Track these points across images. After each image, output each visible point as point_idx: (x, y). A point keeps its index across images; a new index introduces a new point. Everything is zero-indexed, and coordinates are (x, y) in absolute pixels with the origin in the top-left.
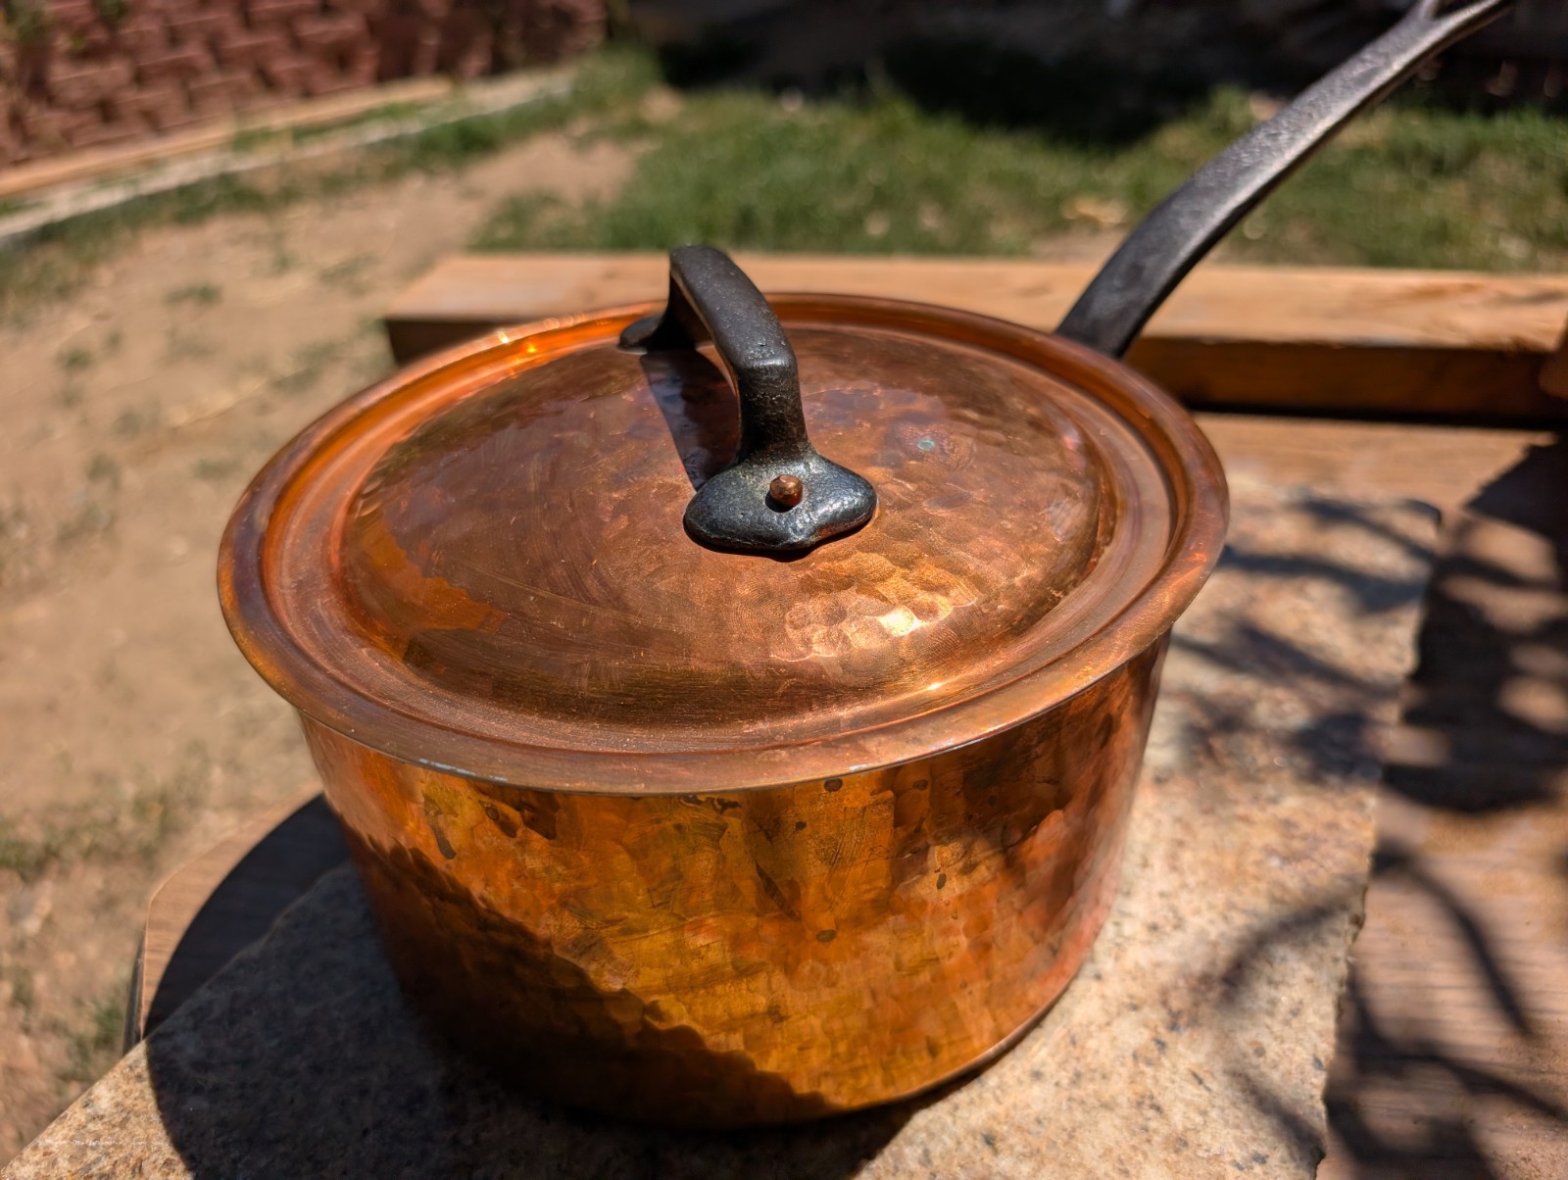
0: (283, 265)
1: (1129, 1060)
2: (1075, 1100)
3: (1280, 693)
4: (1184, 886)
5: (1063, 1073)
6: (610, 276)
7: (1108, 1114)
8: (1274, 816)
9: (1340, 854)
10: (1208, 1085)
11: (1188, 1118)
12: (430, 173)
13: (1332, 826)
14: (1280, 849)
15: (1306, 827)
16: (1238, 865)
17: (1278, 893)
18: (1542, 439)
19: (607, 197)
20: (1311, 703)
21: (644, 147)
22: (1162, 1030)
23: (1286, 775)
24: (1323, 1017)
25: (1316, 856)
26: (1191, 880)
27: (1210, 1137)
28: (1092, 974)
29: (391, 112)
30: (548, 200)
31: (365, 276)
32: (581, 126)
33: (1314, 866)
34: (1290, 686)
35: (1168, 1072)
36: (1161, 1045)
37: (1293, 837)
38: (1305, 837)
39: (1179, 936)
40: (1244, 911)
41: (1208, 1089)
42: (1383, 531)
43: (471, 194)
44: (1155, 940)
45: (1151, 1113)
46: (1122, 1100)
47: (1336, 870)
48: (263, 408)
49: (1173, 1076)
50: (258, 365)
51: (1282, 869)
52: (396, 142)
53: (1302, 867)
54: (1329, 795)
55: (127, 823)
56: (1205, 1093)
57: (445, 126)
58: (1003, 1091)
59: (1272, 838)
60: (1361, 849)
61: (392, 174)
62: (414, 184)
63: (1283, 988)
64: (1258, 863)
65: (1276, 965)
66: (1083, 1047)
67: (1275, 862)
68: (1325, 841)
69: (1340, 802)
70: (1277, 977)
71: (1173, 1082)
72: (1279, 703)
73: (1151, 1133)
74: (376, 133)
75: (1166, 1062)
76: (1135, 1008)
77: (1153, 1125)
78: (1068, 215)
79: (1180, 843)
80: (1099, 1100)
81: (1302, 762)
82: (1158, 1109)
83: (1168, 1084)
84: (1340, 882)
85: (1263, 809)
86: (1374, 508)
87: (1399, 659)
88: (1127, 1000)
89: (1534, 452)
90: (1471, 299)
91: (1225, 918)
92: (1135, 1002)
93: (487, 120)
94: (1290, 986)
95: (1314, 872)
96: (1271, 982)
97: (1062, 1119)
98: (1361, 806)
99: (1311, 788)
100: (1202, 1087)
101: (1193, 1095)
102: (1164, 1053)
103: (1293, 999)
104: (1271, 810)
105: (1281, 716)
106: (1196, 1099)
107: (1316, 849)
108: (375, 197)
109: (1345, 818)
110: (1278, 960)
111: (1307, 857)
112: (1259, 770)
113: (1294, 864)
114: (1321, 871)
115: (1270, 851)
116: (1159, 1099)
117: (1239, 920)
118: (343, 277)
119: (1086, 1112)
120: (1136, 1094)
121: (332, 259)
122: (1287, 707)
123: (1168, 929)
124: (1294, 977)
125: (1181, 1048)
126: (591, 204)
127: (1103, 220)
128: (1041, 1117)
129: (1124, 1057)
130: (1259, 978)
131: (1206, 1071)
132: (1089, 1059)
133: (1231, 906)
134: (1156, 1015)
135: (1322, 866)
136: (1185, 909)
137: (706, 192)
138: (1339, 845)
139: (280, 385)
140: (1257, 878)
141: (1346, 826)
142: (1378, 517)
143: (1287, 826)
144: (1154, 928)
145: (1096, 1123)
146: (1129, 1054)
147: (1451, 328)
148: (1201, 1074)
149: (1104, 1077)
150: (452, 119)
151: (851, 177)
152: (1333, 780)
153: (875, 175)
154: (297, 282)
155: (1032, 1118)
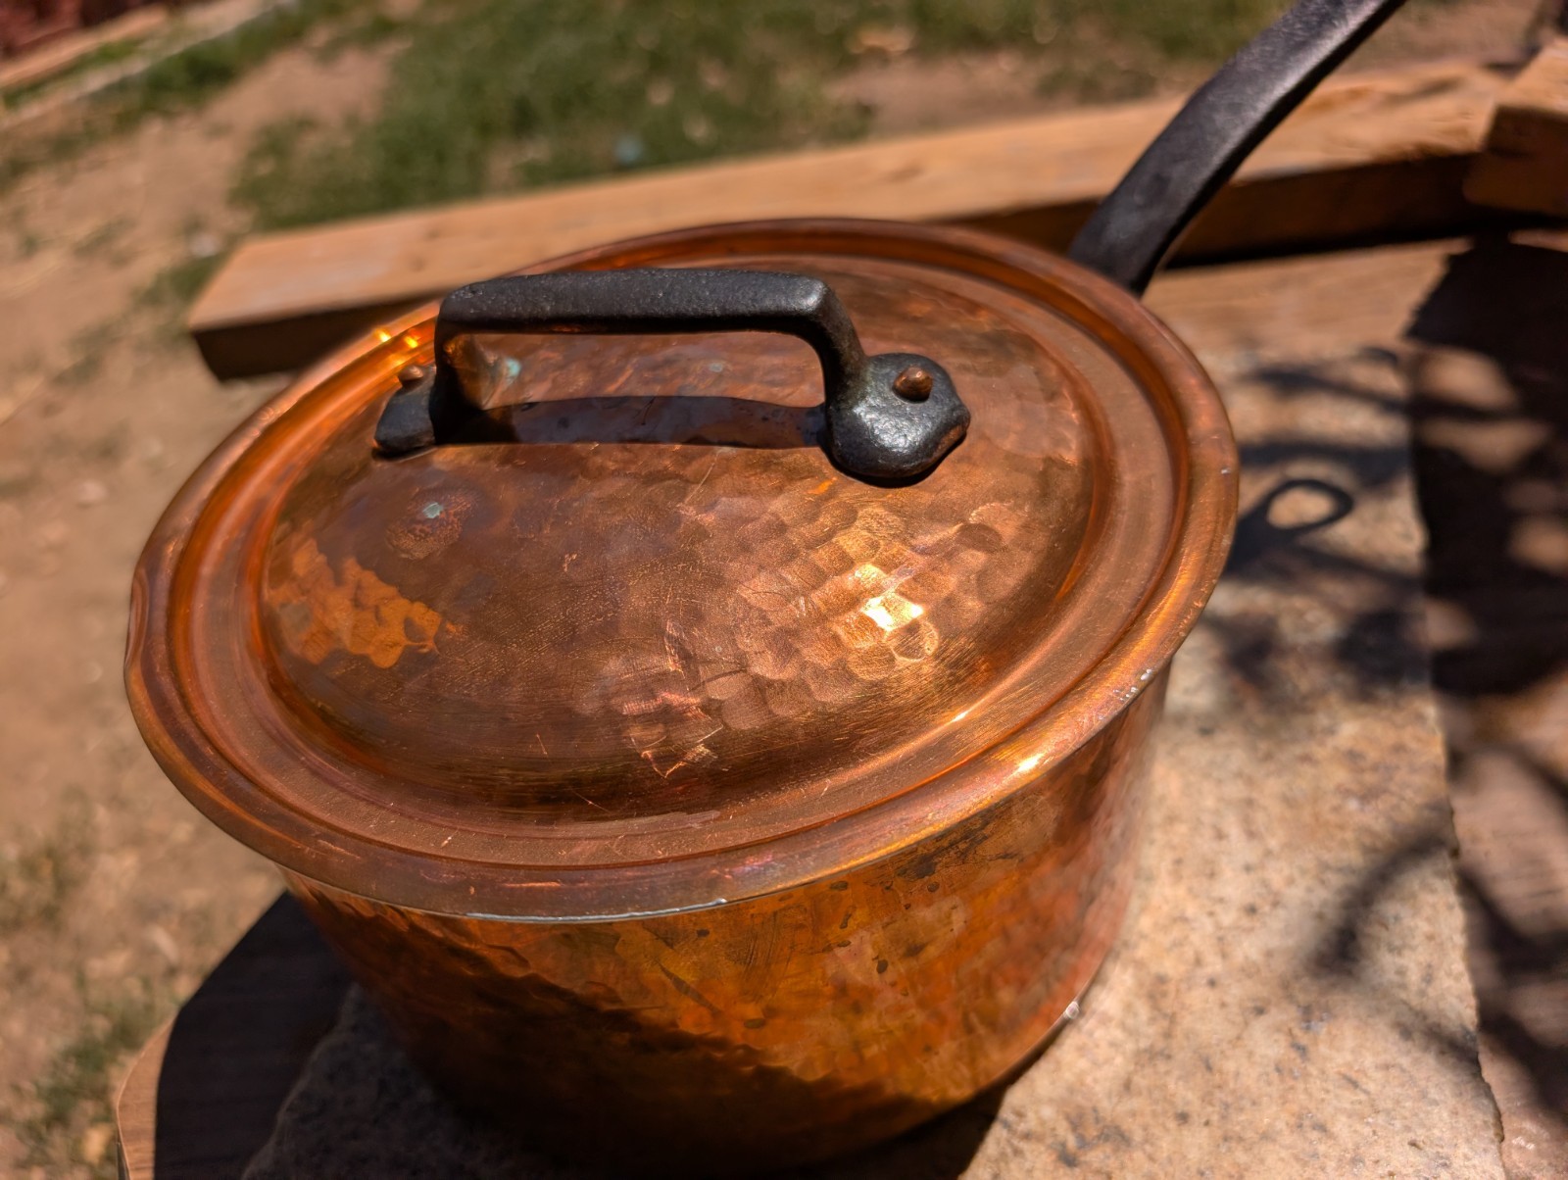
0: (30, 246)
1: (1275, 1076)
2: (1231, 1138)
3: (1299, 602)
4: (1268, 853)
5: (1210, 1109)
6: (433, 235)
7: (1270, 1147)
8: (1336, 749)
9: (1418, 780)
10: (1364, 1087)
11: (1355, 1131)
12: (168, 115)
13: (1399, 748)
14: (1354, 787)
15: (1373, 755)
16: (1316, 816)
17: (1368, 841)
18: (1458, 246)
19: (369, 112)
20: (1334, 607)
21: (394, 48)
22: (1297, 1032)
23: (1334, 698)
24: (1457, 979)
25: (1393, 787)
26: (1273, 843)
27: (1384, 1150)
28: (1204, 981)
29: (107, 56)
30: (305, 124)
31: (123, 243)
32: (321, 36)
33: (1394, 800)
34: (1307, 591)
35: (1318, 1082)
36: (1302, 1050)
37: (1362, 771)
38: (1375, 768)
39: (1281, 913)
40: (1340, 870)
41: (1366, 1092)
42: (1346, 391)
43: (218, 131)
44: (1258, 925)
45: (1315, 1135)
46: (1280, 1125)
47: (1419, 800)
48: (49, 409)
49: (1325, 1085)
50: (32, 364)
51: (1362, 810)
52: (121, 87)
53: (1382, 804)
54: (1385, 713)
55: (18, 887)
56: (1362, 1097)
57: (170, 59)
58: (1152, 1144)
59: (1340, 775)
60: (1435, 768)
61: (127, 123)
62: (153, 129)
63: (1407, 953)
64: (1336, 809)
65: (1391, 927)
66: (1221, 1072)
67: (1353, 805)
68: (1398, 768)
69: (1399, 718)
70: (1398, 942)
71: (1327, 1091)
72: (1301, 614)
73: (1322, 1159)
74: (96, 80)
75: (1313, 1070)
76: (1260, 1011)
77: (1322, 1148)
78: (855, 50)
79: (1250, 803)
80: (1257, 1133)
81: (1344, 678)
82: (1321, 1128)
83: (1323, 1095)
84: (1426, 813)
85: (1322, 744)
86: (1330, 364)
87: (1407, 537)
88: (1250, 1004)
89: (1454, 262)
90: (1358, 107)
91: (1323, 882)
92: (1259, 1004)
93: (215, 44)
94: (1413, 949)
95: (1395, 807)
96: (1393, 949)
97: (1225, 1165)
98: (1420, 718)
99: (1363, 708)
100: (1358, 1091)
101: (1352, 1103)
102: (1309, 1060)
103: (1421, 964)
104: (1331, 742)
105: (1309, 628)
106: (1358, 1107)
107: (1391, 779)
108: (113, 152)
109: (1408, 735)
110: (1392, 921)
111: (1385, 791)
112: (1305, 698)
113: (1373, 803)
114: (1405, 806)
115: (1345, 792)
116: (1319, 1116)
117: (1336, 880)
118: (101, 247)
119: (1248, 1150)
120: (1293, 1115)
121: (83, 230)
122: (1311, 617)
123: (1267, 909)
124: (1414, 937)
125: (1323, 1049)
126: (351, 122)
127: (892, 49)
128: (1202, 1167)
129: (1267, 1074)
130: (1378, 948)
131: (1357, 1071)
132: (1232, 1085)
133: (1325, 867)
134: (1284, 1014)
135: (1403, 799)
136: (1276, 880)
137: (473, 87)
138: (1413, 770)
139: (60, 380)
140: (1341, 827)
141: (1413, 745)
142: (1336, 374)
143: (1352, 757)
144: (1251, 910)
145: (1262, 1161)
146: (1271, 1069)
147: (1351, 144)
148: (1354, 1076)
149: (1254, 1103)
150: (177, 49)
151: (621, 47)
152: (1384, 693)
153: (646, 39)
154: (50, 263)
155: (1194, 1170)
